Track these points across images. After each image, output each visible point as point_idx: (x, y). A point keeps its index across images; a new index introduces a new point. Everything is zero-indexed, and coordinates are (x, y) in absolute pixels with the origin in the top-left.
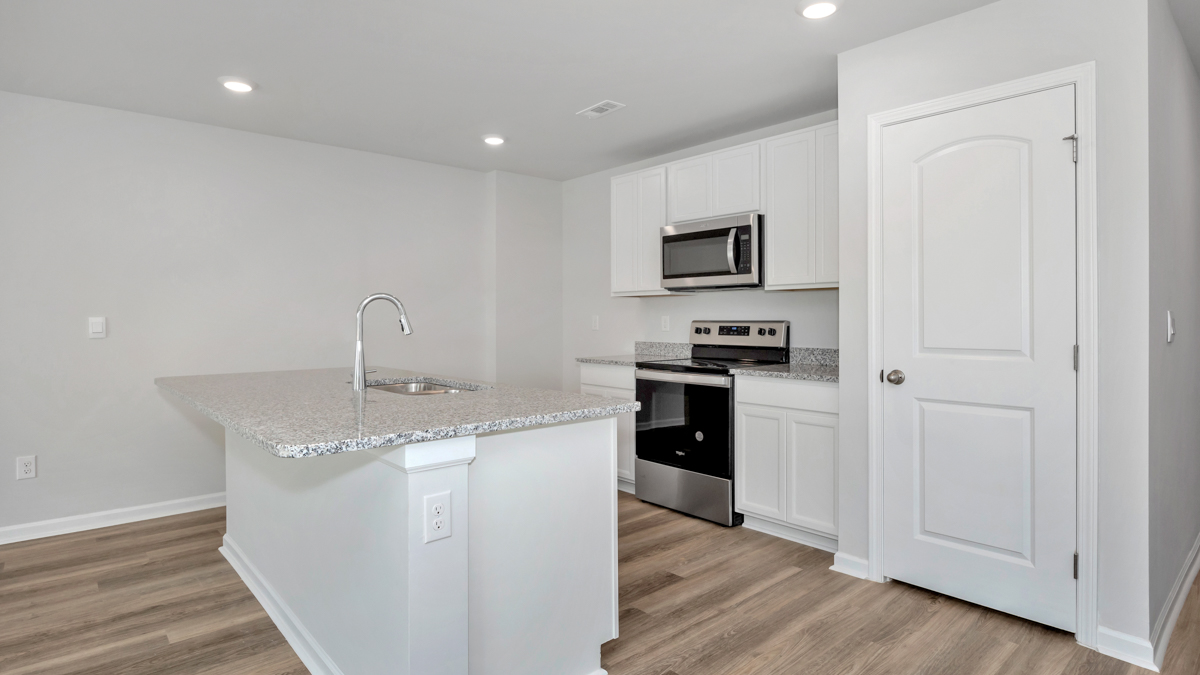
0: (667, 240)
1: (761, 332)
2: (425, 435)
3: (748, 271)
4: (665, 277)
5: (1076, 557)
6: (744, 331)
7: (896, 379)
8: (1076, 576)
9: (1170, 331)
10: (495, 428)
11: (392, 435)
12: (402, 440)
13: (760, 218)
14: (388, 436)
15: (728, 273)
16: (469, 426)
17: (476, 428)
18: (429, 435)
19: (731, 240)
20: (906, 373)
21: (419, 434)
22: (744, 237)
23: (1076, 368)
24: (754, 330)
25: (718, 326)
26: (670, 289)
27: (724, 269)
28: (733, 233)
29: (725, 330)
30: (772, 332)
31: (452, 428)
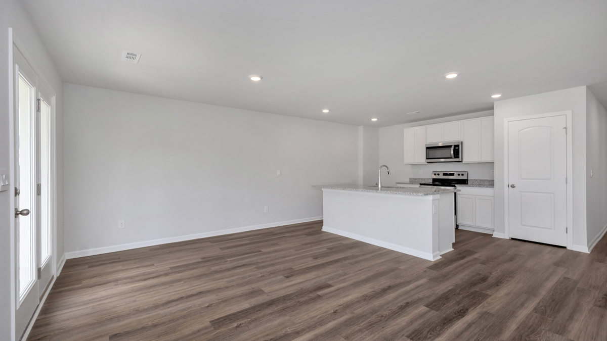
0: (427, 148)
1: (459, 175)
3: (459, 157)
4: (427, 159)
5: (567, 228)
6: (453, 175)
7: (513, 187)
8: (567, 233)
9: (591, 174)
13: (462, 143)
15: (451, 158)
19: (452, 148)
20: (516, 185)
22: (456, 148)
23: (567, 183)
24: (456, 174)
25: (442, 173)
26: (428, 162)
27: (450, 156)
28: (453, 147)
29: (444, 174)
30: (463, 175)
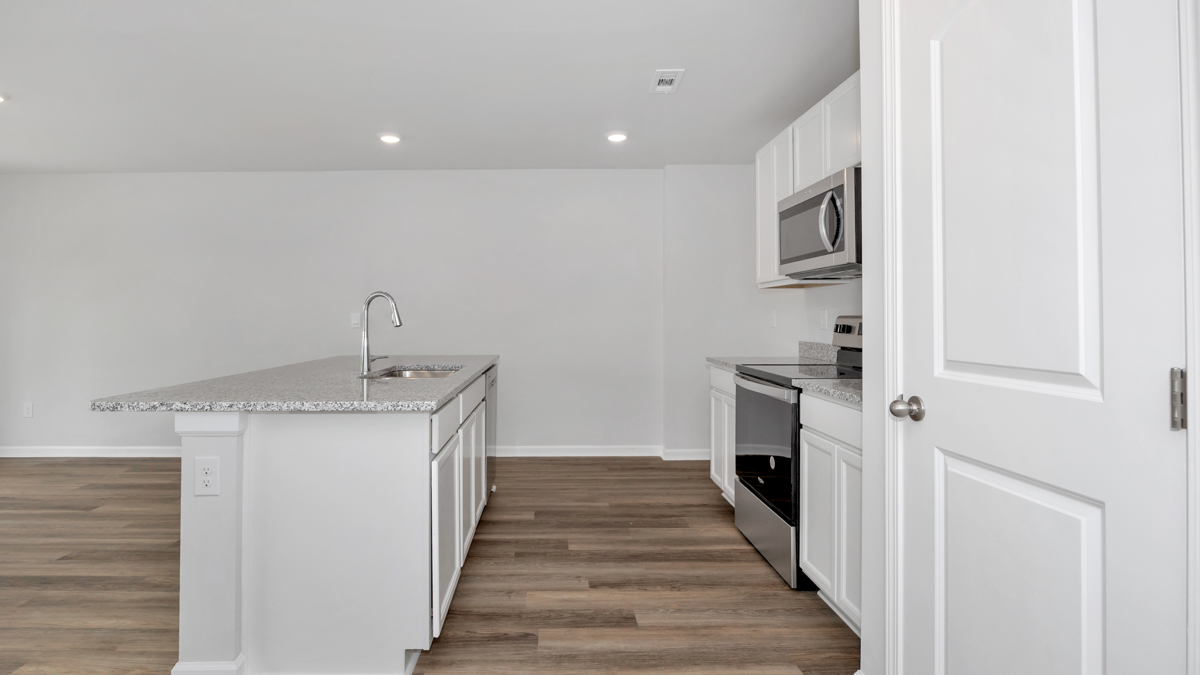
0: (781, 216)
2: (183, 406)
3: (842, 247)
4: (782, 262)
10: (250, 409)
11: (156, 403)
12: (164, 408)
13: (858, 172)
14: (152, 404)
15: (825, 252)
16: (224, 404)
17: (231, 406)
18: (187, 407)
19: (823, 207)
20: (927, 406)
21: (178, 405)
26: (792, 276)
28: (827, 198)
31: (208, 403)
